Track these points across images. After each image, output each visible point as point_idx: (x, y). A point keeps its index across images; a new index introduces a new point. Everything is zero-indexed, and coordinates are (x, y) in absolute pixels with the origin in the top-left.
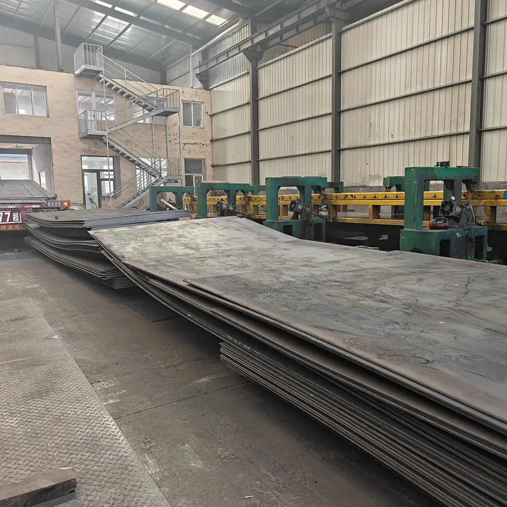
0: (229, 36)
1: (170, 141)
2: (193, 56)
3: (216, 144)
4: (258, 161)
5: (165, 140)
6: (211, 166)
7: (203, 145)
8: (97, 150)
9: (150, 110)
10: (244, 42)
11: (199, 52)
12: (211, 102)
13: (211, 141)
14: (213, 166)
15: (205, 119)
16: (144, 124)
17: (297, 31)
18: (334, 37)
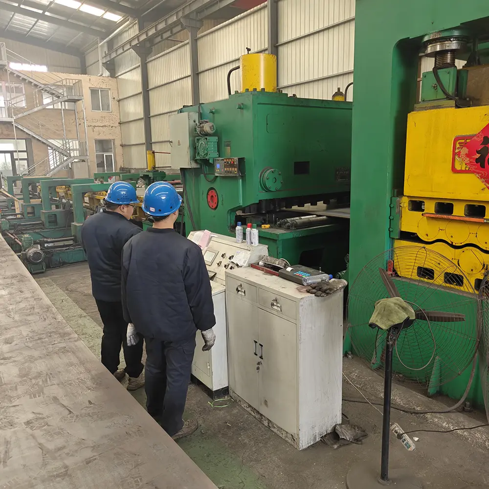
0: (126, 31)
1: (80, 124)
2: (101, 46)
3: (123, 126)
4: (151, 143)
5: (75, 123)
6: (121, 145)
7: (112, 127)
8: (9, 133)
9: (58, 97)
10: (133, 39)
11: (105, 43)
12: (118, 88)
13: (119, 123)
14: (122, 146)
15: (112, 104)
16: (53, 109)
17: (171, 33)
18: (190, 43)
